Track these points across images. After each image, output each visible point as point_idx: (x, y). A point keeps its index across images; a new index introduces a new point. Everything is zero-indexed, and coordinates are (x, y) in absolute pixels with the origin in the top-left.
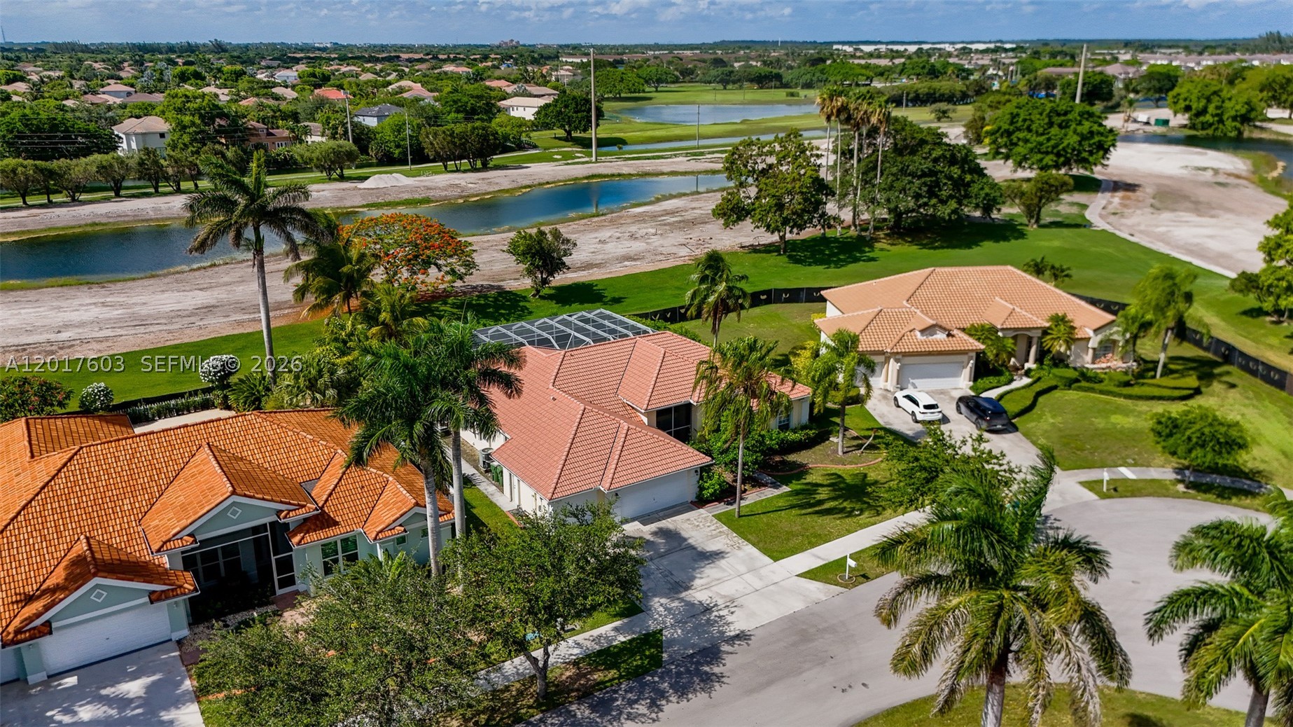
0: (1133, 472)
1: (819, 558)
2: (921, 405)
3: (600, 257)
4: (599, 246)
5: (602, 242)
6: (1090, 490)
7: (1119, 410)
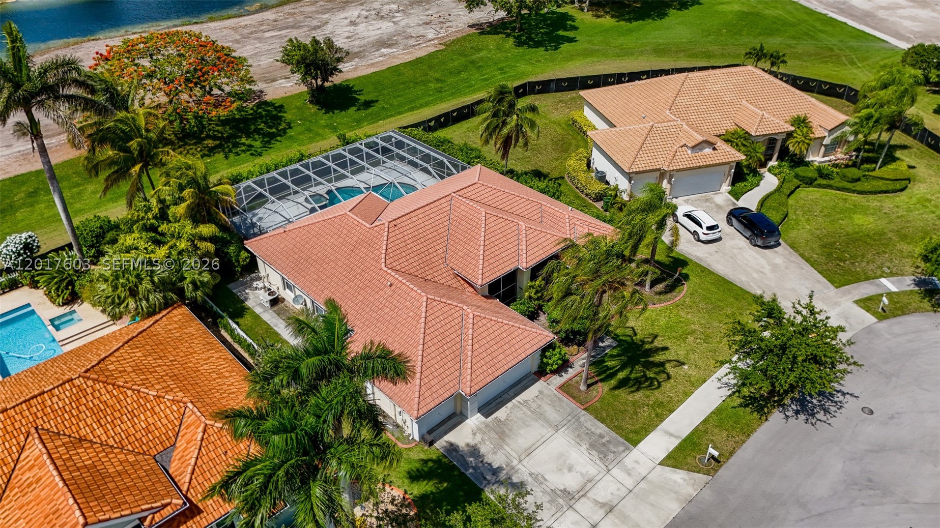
0: (893, 283)
1: (671, 435)
2: (704, 226)
3: (357, 43)
4: (352, 28)
5: (353, 23)
6: (867, 311)
7: (856, 209)
